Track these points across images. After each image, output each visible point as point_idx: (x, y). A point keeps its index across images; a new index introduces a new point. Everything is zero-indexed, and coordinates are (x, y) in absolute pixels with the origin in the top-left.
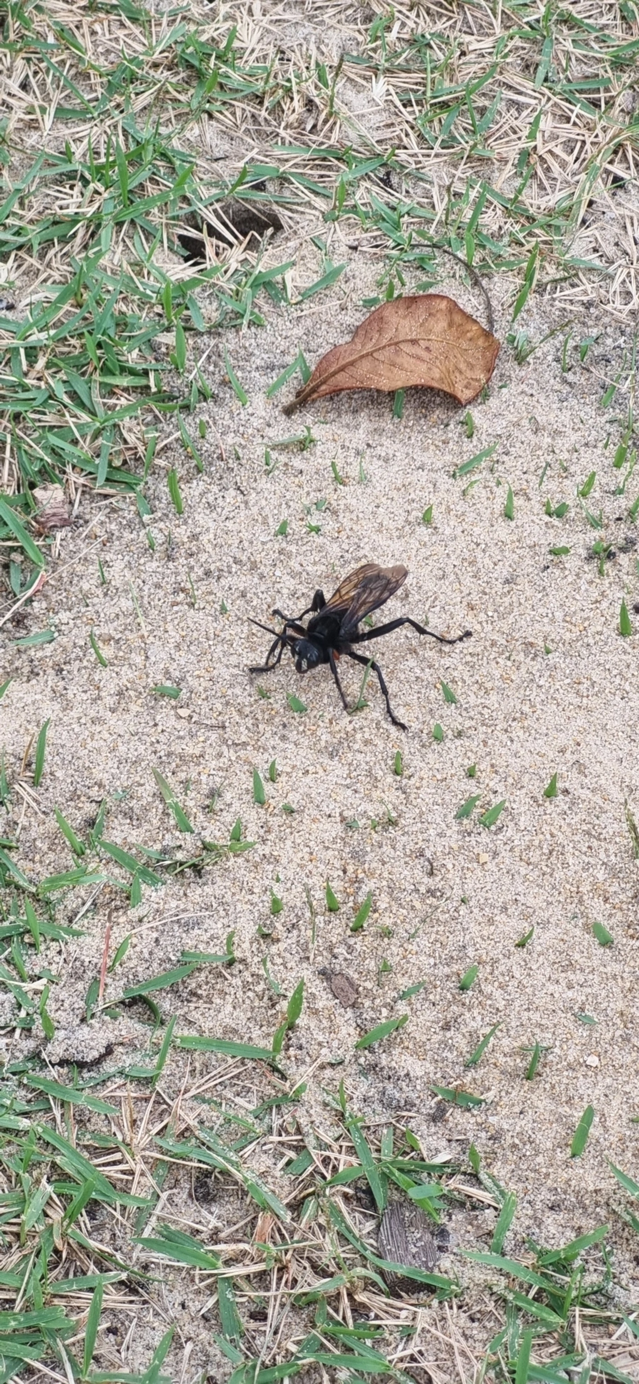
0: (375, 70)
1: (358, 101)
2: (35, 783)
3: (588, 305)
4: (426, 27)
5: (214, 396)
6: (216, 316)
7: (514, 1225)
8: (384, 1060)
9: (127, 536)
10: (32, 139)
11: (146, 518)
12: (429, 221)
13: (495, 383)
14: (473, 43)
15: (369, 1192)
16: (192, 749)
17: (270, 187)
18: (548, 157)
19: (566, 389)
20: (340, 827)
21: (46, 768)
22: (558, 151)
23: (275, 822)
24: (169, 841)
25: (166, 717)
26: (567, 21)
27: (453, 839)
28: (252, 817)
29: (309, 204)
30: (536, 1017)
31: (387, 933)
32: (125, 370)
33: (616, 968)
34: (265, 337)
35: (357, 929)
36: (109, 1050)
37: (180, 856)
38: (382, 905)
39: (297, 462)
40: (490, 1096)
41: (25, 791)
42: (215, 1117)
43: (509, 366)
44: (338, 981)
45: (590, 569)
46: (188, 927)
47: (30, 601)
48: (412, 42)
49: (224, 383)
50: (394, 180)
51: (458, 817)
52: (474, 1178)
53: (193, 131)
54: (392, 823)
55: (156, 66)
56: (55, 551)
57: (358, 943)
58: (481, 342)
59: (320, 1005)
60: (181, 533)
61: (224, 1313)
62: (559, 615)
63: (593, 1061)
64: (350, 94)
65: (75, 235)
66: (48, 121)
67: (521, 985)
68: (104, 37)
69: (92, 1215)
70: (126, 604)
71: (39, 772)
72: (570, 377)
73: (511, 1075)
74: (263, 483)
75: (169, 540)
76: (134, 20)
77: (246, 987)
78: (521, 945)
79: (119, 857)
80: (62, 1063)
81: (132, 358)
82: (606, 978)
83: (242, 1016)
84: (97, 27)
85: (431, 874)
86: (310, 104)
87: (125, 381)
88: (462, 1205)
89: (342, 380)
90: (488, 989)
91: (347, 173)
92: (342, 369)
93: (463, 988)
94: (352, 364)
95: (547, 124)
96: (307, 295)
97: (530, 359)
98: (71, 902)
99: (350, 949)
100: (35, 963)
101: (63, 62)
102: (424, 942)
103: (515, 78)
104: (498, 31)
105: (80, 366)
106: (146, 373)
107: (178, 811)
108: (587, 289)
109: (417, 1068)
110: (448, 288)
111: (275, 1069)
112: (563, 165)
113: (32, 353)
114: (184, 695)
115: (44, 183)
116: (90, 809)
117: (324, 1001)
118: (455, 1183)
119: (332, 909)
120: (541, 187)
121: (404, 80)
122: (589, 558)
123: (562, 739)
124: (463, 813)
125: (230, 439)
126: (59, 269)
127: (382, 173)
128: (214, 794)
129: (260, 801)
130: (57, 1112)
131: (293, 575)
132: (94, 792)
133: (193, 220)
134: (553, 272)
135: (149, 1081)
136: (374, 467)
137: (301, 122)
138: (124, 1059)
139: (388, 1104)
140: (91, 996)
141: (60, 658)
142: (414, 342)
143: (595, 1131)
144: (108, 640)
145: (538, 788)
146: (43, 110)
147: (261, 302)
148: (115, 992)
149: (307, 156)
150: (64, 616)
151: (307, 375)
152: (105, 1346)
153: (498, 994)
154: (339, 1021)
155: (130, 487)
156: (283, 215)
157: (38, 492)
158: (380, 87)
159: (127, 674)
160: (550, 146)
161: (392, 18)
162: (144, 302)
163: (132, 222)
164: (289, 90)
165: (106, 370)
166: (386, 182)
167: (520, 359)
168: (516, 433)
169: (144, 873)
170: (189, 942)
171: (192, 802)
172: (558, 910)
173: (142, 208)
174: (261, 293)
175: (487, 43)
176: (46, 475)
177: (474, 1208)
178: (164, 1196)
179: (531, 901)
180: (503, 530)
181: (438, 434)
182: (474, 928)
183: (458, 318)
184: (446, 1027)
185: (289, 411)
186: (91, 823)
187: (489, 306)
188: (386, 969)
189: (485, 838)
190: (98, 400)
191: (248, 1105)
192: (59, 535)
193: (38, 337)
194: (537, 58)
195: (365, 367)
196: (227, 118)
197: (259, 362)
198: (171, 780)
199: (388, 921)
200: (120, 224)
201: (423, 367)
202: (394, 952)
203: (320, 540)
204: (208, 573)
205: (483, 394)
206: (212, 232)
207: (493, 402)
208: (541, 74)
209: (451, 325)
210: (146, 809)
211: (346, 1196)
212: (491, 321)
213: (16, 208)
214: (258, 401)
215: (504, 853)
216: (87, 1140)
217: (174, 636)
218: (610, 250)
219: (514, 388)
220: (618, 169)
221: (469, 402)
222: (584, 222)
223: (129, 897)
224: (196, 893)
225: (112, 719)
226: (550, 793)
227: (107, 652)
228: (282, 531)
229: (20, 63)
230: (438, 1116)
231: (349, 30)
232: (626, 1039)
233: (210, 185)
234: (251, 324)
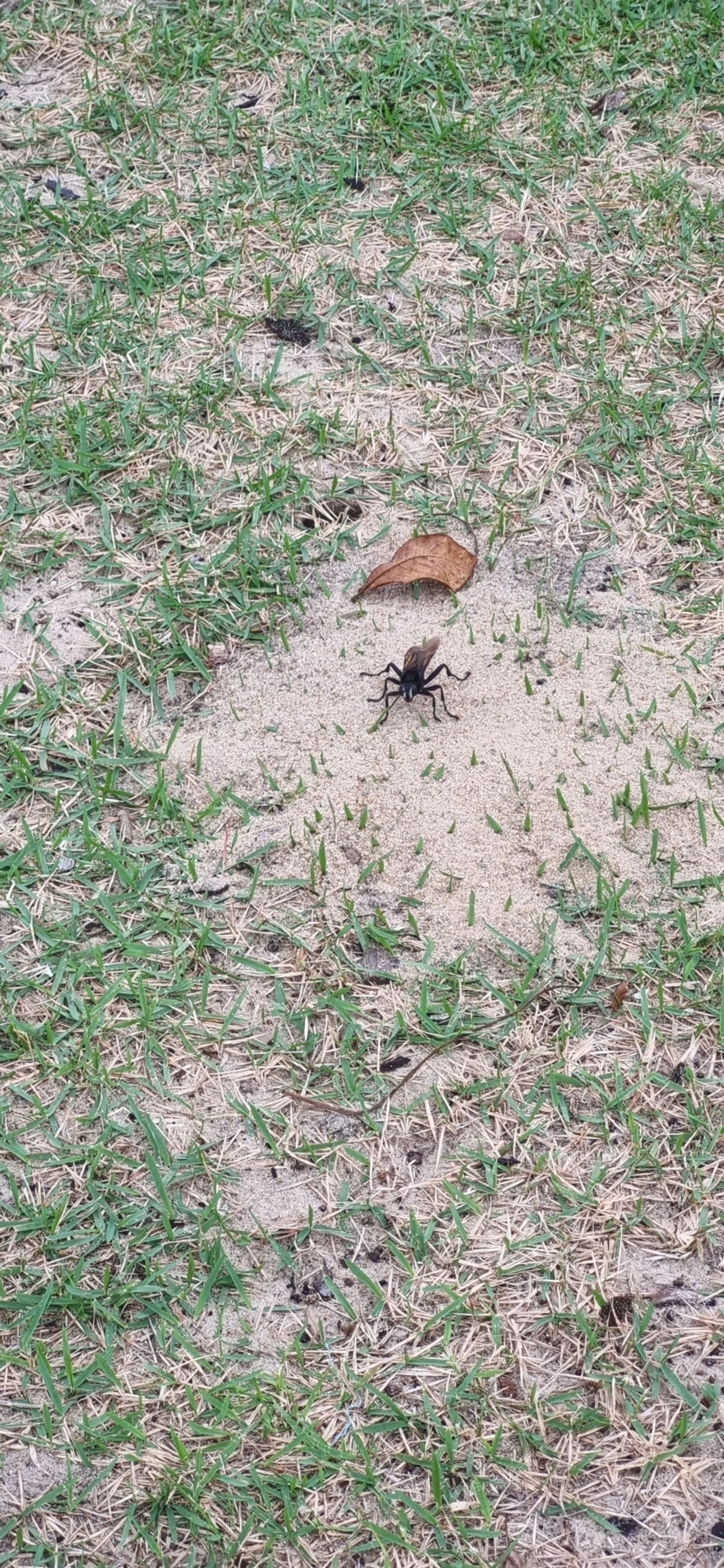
0: (424, 427)
1: (413, 446)
2: (197, 774)
3: (538, 543)
4: (457, 403)
5: (312, 595)
6: (317, 556)
7: (434, 955)
8: (372, 886)
9: (259, 664)
10: (218, 474)
11: (269, 654)
12: (446, 503)
13: (474, 579)
14: (486, 411)
15: (359, 945)
16: (281, 753)
17: (357, 492)
18: (526, 470)
19: (516, 583)
20: (357, 783)
21: (203, 767)
22: (532, 466)
23: (321, 781)
24: (266, 795)
25: (269, 739)
26: (546, 398)
27: (418, 785)
28: (309, 780)
29: (378, 498)
30: (455, 865)
31: (378, 828)
32: (263, 584)
33: (503, 843)
34: (344, 566)
35: (362, 827)
36: (226, 888)
37: (271, 802)
38: (375, 815)
39: (355, 623)
40: (427, 900)
41: (190, 777)
42: (282, 915)
43: (484, 572)
44: (350, 851)
45: (515, 667)
46: (272, 832)
47: (202, 698)
48: (448, 414)
49: (319, 588)
50: (430, 484)
51: (422, 776)
52: (416, 937)
53: (313, 465)
54: (385, 779)
55: (293, 432)
56: (219, 675)
57: (362, 834)
58: (468, 560)
59: (339, 862)
60: (287, 659)
61: (277, 993)
62: (494, 687)
63: (486, 884)
64: (408, 441)
65: (239, 519)
66: (229, 463)
67: (449, 851)
68: (264, 419)
69: (212, 956)
70: (253, 693)
71: (199, 768)
72: (519, 576)
73: (440, 891)
74: (336, 634)
75: (280, 663)
76: (283, 410)
77: (301, 855)
78: (450, 832)
79: (240, 803)
80: (201, 892)
81: (268, 578)
82: (496, 847)
83: (298, 869)
84: (260, 414)
85: (404, 801)
86: (383, 449)
87: (263, 591)
88: (409, 949)
89: (383, 579)
90: (431, 853)
91: (400, 481)
92: (383, 574)
93: (418, 853)
94: (388, 571)
95: (523, 451)
96: (370, 543)
97: (497, 569)
98: (213, 826)
99: (358, 837)
100: (189, 853)
101: (239, 433)
102: (397, 832)
103: (510, 429)
104: (501, 404)
105: (238, 584)
106: (275, 586)
107: (271, 780)
108: (539, 534)
109: (389, 889)
110: (455, 536)
111: (314, 893)
112: (534, 473)
113: (211, 580)
114: (280, 730)
115: (224, 495)
116: (225, 783)
117: (342, 859)
118: (405, 939)
119: (350, 818)
120: (520, 485)
121: (439, 432)
122: (516, 661)
123: (485, 741)
124: (425, 774)
125: (320, 614)
126: (229, 538)
127: (422, 481)
128: (292, 771)
129: (315, 773)
130: (197, 914)
131: (346, 674)
132: (228, 776)
133: (309, 509)
134: (518, 526)
135: (247, 900)
136: (398, 623)
137: (377, 457)
138: (233, 891)
139: (372, 905)
140: (220, 865)
141: (216, 720)
142: (424, 557)
143: (479, 912)
144: (242, 710)
145: (468, 761)
146: (225, 458)
147: (344, 548)
148: (232, 861)
149: (378, 473)
150: (219, 702)
151: (366, 580)
152: (215, 1006)
153: (436, 855)
154: (350, 870)
155: (262, 641)
156: (362, 504)
157: (210, 646)
158: (427, 437)
159: (250, 723)
160: (527, 463)
161: (437, 402)
162: (277, 551)
163: (274, 513)
164: (370, 441)
165: (252, 585)
166: (425, 485)
167: (491, 568)
168: (481, 603)
169: (252, 810)
170: (273, 838)
171: (278, 776)
172: (473, 817)
173: (279, 505)
174: (345, 543)
175: (494, 411)
176: (215, 638)
177: (415, 951)
178: (251, 948)
179: (457, 812)
180: (468, 650)
181: (439, 607)
182: (425, 825)
183: (453, 547)
184: (408, 870)
185: (354, 600)
186: (225, 789)
187: (476, 542)
188: (375, 844)
189: (435, 784)
190: (246, 600)
191: (298, 911)
192: (221, 667)
193: (215, 572)
194: (523, 417)
195: (396, 571)
196: (334, 458)
197: (340, 578)
198: (269, 768)
199: (378, 822)
200: (266, 514)
201: (429, 570)
202: (380, 837)
203: (363, 658)
204: (300, 677)
205: (465, 586)
206: (319, 514)
207: (471, 590)
208: (525, 425)
209: (450, 551)
210: (255, 782)
211: (347, 947)
212: (477, 551)
213: (207, 508)
214: (337, 597)
215: (446, 792)
216: (213, 925)
217: (277, 704)
218: (557, 516)
219: (484, 582)
220: (567, 475)
221: (459, 590)
222: (543, 501)
223: (243, 821)
224: (278, 817)
225: (240, 744)
226: (473, 762)
227: (240, 715)
228: (343, 654)
229: (214, 434)
230: (398, 911)
231: (413, 409)
232: (506, 875)
233: (321, 492)
234: (336, 558)
